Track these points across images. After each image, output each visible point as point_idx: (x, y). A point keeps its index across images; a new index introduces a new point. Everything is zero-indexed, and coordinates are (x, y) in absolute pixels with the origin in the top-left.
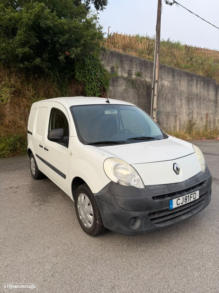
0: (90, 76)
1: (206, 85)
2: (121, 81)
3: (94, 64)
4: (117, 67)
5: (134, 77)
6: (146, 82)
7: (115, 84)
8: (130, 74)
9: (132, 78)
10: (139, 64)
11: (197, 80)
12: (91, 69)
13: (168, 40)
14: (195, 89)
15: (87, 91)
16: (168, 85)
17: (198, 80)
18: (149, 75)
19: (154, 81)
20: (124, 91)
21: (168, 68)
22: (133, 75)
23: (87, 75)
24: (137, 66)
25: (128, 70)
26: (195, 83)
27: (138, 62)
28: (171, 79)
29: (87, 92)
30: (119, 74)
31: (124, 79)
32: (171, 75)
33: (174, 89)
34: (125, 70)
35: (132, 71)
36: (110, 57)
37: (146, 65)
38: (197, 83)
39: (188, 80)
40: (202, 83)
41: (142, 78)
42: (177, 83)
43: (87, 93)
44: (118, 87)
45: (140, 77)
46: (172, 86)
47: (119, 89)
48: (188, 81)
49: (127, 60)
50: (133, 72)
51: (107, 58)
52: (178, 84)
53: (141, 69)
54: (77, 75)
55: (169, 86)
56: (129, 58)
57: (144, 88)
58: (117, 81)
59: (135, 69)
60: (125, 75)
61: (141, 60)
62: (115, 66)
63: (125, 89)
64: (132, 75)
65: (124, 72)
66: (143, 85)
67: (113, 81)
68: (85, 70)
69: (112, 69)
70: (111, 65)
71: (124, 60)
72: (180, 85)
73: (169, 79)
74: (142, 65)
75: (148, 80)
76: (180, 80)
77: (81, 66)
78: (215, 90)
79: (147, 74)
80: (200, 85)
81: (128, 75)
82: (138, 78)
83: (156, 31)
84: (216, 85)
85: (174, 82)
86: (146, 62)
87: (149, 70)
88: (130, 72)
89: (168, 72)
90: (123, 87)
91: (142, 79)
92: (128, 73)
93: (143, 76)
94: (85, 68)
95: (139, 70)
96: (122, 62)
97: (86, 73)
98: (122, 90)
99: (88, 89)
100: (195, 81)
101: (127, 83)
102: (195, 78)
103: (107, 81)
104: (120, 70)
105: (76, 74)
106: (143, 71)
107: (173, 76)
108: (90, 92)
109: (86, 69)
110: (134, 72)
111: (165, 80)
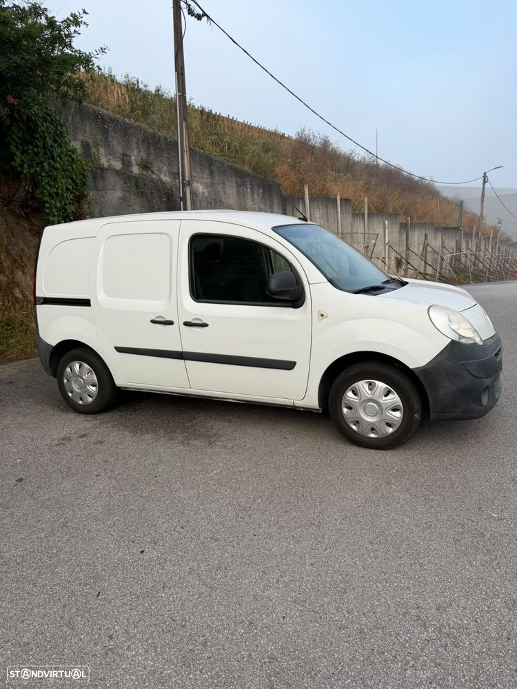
0: (51, 161)
1: (267, 195)
2: (112, 179)
3: (55, 132)
4: (97, 145)
5: (136, 170)
6: (162, 182)
7: (100, 185)
8: (126, 164)
9: (132, 172)
10: (143, 141)
11: (252, 185)
12: (52, 146)
13: (159, 90)
14: (250, 203)
15: (46, 199)
16: (204, 193)
17: (254, 183)
18: (165, 168)
19: (183, 183)
20: (121, 201)
21: (200, 156)
22: (134, 166)
23: (42, 159)
24: (138, 144)
25: (120, 154)
26: (249, 190)
27: (141, 138)
28: (209, 181)
29: (47, 202)
30: (104, 161)
31: (117, 173)
32: (207, 171)
33: (216, 202)
34: (115, 153)
35: (130, 157)
36: (78, 119)
37: (159, 145)
38: (252, 190)
39: (237, 182)
40: (261, 191)
41: (153, 173)
42: (220, 188)
43: (47, 205)
44: (106, 193)
45: (150, 173)
46: (212, 196)
47: (111, 197)
48: (239, 186)
49: (116, 129)
50: (133, 158)
51: (70, 119)
52: (222, 191)
53: (148, 154)
54: (15, 157)
55: (206, 194)
56: (121, 125)
57: (160, 197)
58: (102, 177)
59: (136, 152)
60: (118, 165)
61: (145, 132)
62: (91, 142)
63: (124, 198)
64: (132, 166)
65: (114, 158)
66: (159, 191)
67: (95, 177)
68: (37, 146)
69: (86, 146)
70: (81, 138)
71: (110, 129)
72: (225, 193)
73: (205, 180)
74: (149, 144)
75: (166, 178)
76: (224, 184)
77: (24, 135)
78: (282, 206)
79: (161, 165)
80: (258, 195)
81: (123, 164)
82: (144, 173)
83: (176, 70)
84: (282, 195)
85: (214, 187)
86: (157, 138)
87: (165, 157)
88: (125, 158)
89: (201, 165)
90: (119, 194)
91: (154, 176)
92: (123, 160)
93: (155, 169)
94: (36, 141)
95: (143, 154)
96: (105, 132)
97: (41, 155)
98: (116, 200)
99: (50, 194)
100: (249, 186)
101: (125, 183)
102: (248, 179)
103: (85, 178)
104: (103, 152)
105: (15, 154)
106: (152, 158)
107: (211, 173)
108: (54, 203)
109: (39, 144)
110: (135, 159)
111: (198, 182)
